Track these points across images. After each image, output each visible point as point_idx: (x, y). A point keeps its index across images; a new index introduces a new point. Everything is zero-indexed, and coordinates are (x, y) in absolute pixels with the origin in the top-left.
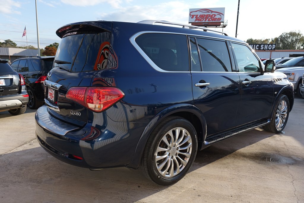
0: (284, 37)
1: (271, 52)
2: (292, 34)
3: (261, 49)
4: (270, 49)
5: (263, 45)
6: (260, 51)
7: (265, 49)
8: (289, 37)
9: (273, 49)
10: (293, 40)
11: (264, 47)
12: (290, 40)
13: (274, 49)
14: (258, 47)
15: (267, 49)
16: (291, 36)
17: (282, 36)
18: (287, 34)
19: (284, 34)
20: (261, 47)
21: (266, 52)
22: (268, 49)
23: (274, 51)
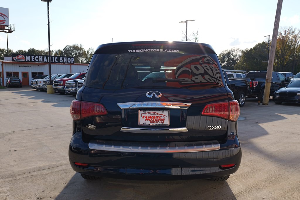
0: (68, 49)
1: (71, 65)
2: (75, 48)
3: (61, 61)
4: (69, 62)
5: (62, 58)
6: (60, 64)
7: (64, 62)
8: (73, 50)
9: (72, 62)
10: (77, 54)
11: (63, 59)
12: (74, 53)
13: (74, 62)
14: (57, 60)
15: (66, 62)
16: (75, 49)
17: (66, 49)
18: (70, 47)
19: (68, 47)
20: (61, 59)
21: (66, 66)
22: (68, 62)
23: (73, 65)
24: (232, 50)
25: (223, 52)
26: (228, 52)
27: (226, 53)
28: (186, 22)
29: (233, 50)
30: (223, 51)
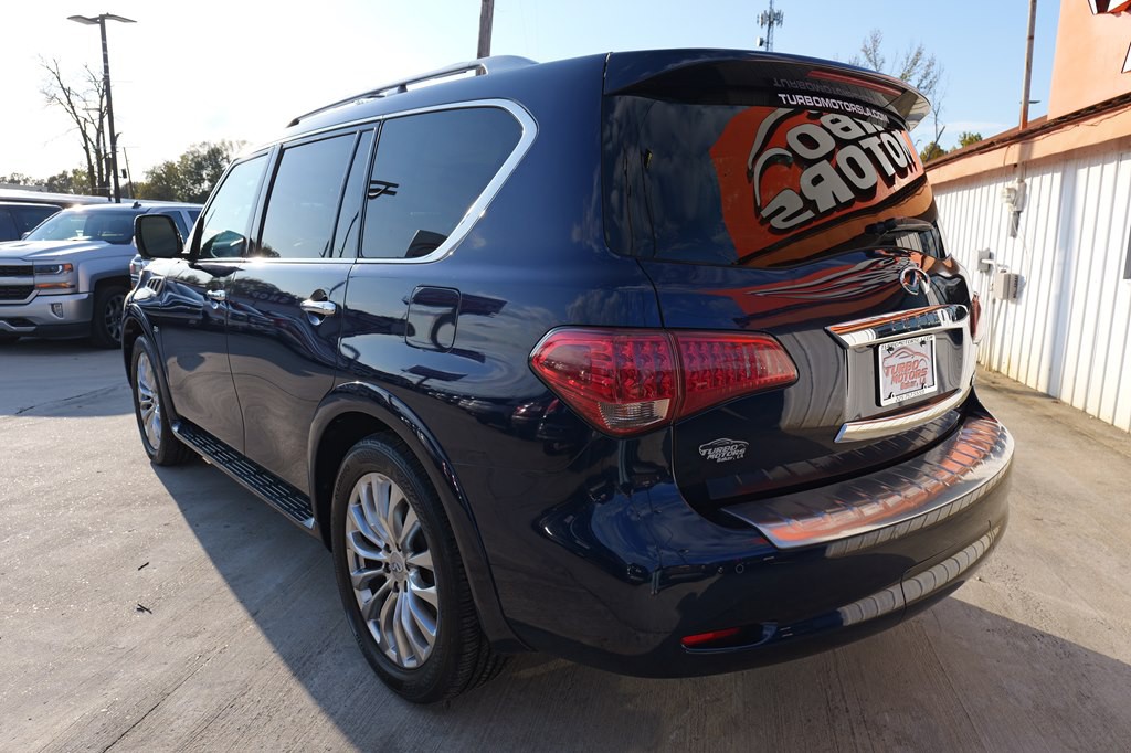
24: (223, 143)
25: (193, 149)
26: (213, 150)
27: (204, 152)
28: (101, 20)
29: (227, 144)
30: (194, 146)
